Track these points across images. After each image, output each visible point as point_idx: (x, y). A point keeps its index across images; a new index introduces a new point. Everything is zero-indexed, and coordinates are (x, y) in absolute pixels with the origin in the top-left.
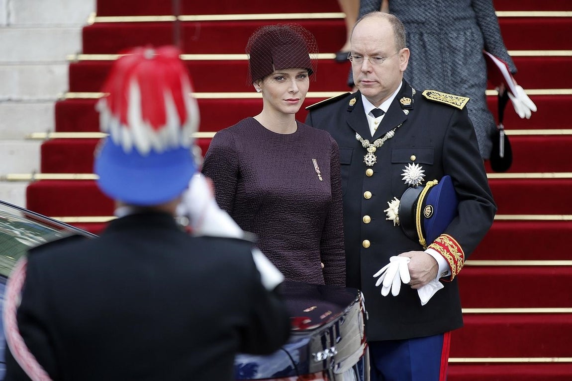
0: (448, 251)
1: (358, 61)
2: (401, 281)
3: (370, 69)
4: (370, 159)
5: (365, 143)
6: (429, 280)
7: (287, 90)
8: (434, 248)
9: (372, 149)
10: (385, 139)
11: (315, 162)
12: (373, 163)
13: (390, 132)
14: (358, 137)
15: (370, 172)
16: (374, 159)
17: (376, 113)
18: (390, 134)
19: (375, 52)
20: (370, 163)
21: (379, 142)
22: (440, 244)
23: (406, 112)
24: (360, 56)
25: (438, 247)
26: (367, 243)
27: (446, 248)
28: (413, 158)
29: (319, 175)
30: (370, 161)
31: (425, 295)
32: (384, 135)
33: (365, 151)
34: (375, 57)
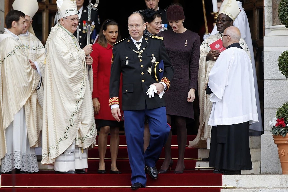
0: (167, 82)
1: (131, 27)
2: (154, 92)
3: (136, 29)
4: (140, 56)
5: (138, 52)
6: (162, 91)
8: (162, 81)
9: (140, 53)
10: (143, 50)
12: (141, 58)
14: (134, 50)
15: (141, 60)
16: (141, 56)
17: (138, 43)
18: (144, 49)
19: (137, 24)
21: (142, 51)
22: (164, 80)
23: (147, 42)
24: (132, 25)
25: (163, 81)
26: (143, 80)
27: (166, 81)
28: (153, 55)
31: (161, 96)
33: (138, 54)
34: (137, 25)
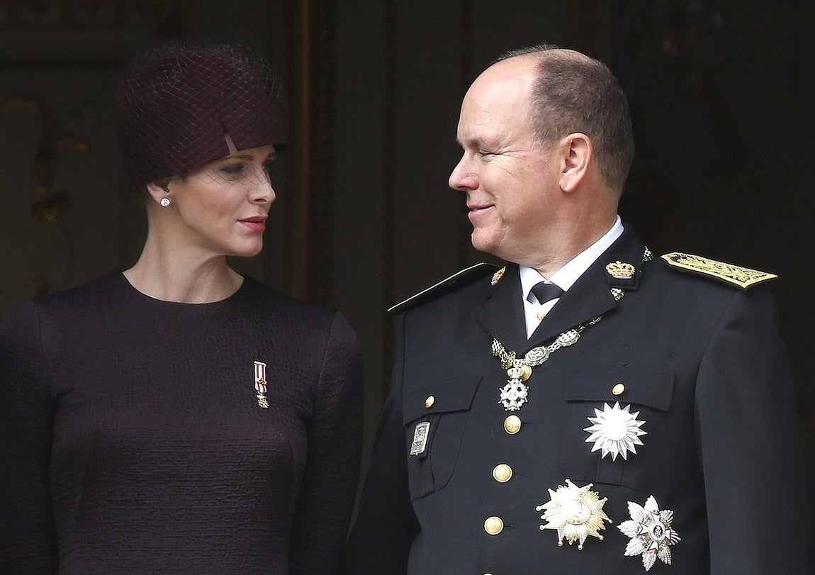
4: (513, 395)
7: (247, 196)
9: (520, 368)
10: (553, 347)
11: (260, 369)
12: (520, 404)
13: (569, 333)
15: (513, 424)
16: (523, 394)
17: (541, 292)
18: (569, 338)
20: (513, 403)
21: (537, 355)
23: (617, 293)
28: (619, 389)
29: (261, 397)
30: (513, 399)
32: (553, 339)
33: (503, 376)
